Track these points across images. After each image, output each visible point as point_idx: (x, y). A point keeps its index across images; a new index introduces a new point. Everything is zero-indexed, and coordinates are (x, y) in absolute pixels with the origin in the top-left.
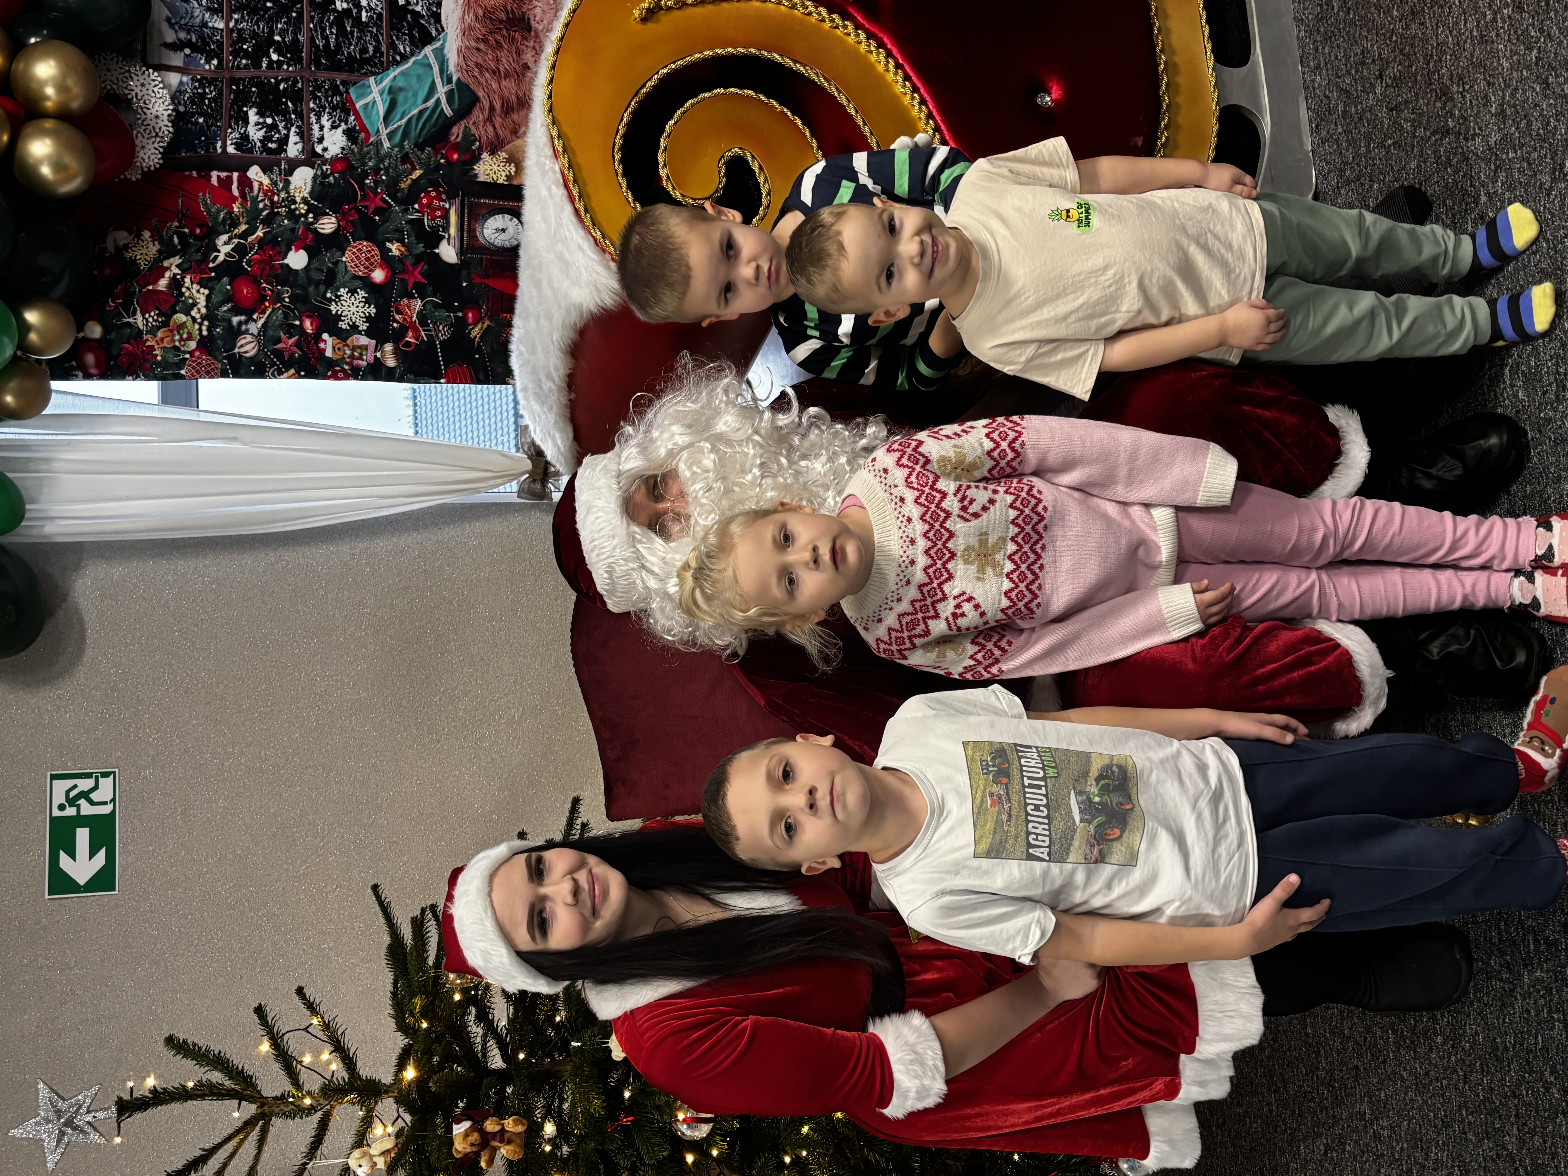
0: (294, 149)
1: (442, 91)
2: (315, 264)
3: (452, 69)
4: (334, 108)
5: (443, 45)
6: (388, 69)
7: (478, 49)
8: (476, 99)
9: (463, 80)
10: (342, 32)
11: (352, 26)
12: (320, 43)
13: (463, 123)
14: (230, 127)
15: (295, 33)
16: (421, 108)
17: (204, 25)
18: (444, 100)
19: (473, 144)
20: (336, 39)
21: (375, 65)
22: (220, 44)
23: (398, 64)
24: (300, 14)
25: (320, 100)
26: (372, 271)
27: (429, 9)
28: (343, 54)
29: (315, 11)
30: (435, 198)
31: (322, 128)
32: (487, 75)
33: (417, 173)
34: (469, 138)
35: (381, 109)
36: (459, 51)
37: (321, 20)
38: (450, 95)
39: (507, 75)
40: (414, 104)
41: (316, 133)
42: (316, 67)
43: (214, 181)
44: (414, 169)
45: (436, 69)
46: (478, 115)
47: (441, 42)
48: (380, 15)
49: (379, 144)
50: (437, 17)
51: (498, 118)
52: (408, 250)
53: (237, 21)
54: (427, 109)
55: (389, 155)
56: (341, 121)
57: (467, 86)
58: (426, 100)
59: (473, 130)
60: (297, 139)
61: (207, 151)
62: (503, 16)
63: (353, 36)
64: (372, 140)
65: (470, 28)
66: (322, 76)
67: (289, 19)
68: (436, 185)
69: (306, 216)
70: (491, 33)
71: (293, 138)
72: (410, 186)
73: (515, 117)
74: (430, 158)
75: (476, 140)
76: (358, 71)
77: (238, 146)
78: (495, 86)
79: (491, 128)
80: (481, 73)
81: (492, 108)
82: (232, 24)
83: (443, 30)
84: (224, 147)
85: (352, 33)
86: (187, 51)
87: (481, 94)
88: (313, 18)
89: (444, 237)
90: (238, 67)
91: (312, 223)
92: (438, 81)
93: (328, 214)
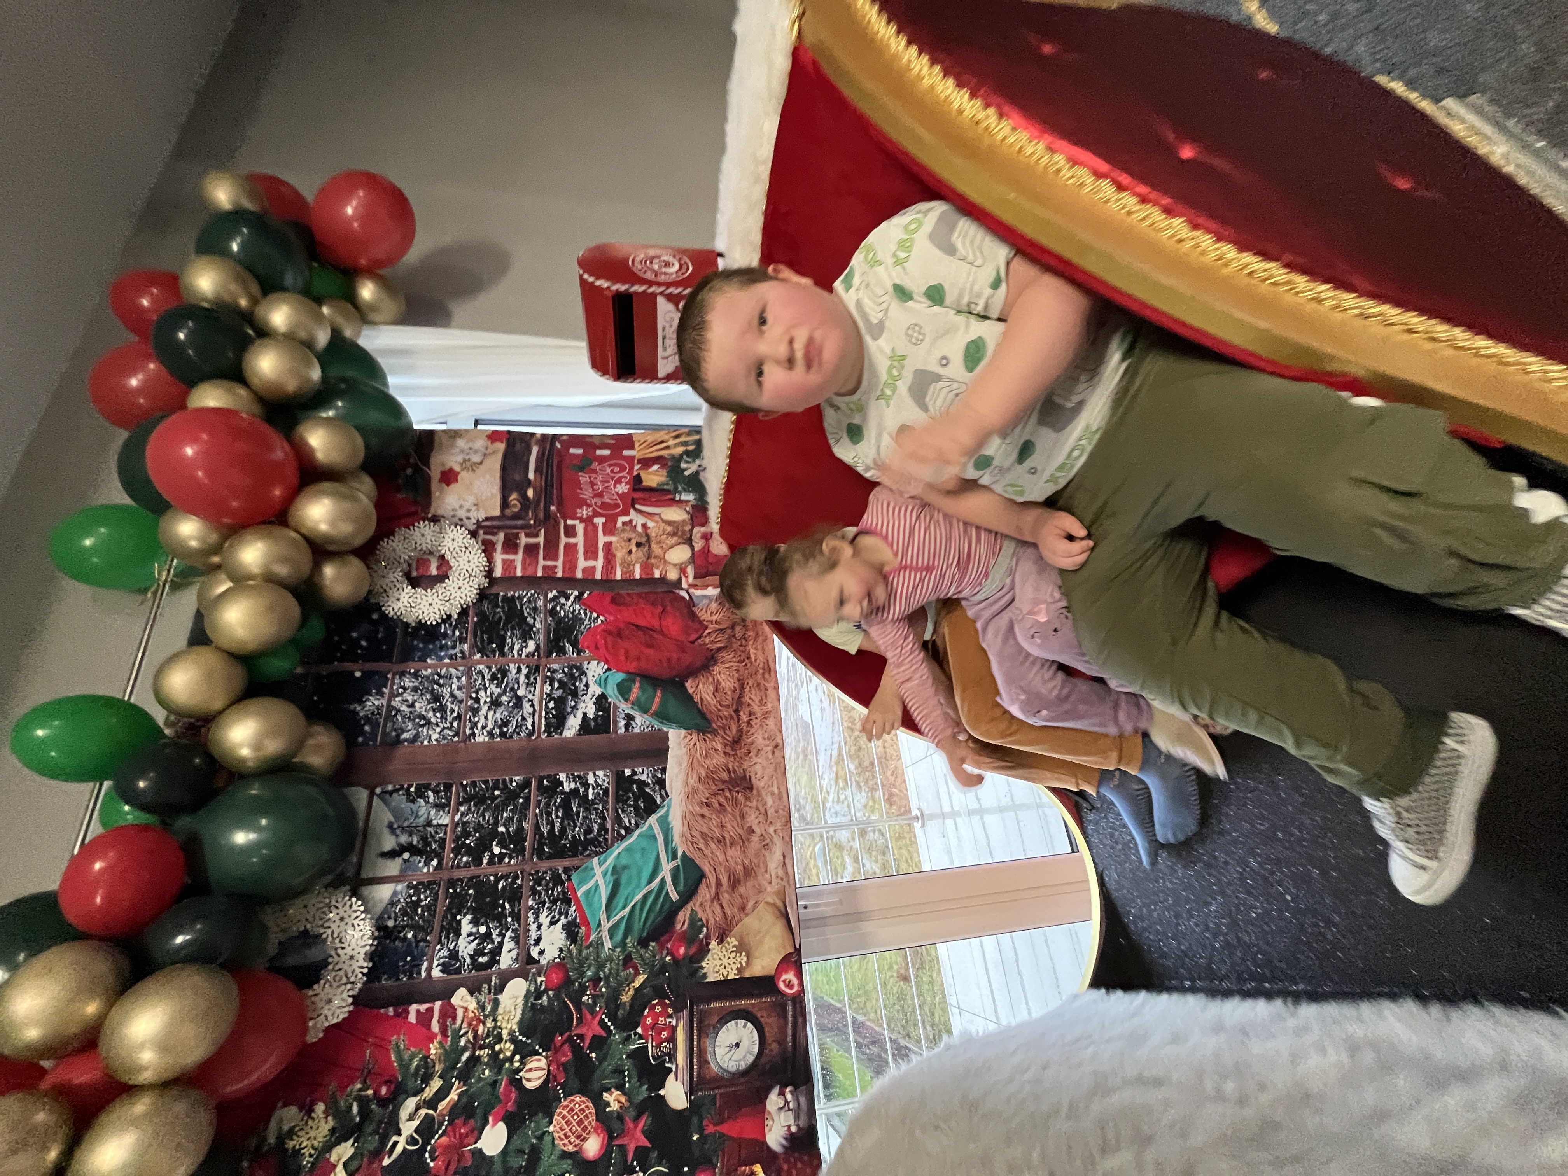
0: (506, 960)
1: (667, 868)
2: (517, 1142)
3: (677, 839)
4: (554, 902)
5: (668, 811)
6: (612, 845)
7: (703, 816)
8: (702, 876)
9: (688, 854)
10: (568, 815)
11: (579, 806)
12: (545, 829)
13: (689, 906)
14: (440, 942)
15: (520, 821)
16: (645, 891)
17: (429, 823)
18: (669, 881)
19: (701, 932)
20: (561, 823)
21: (599, 844)
22: (443, 841)
23: (622, 838)
24: (527, 799)
25: (540, 894)
26: (584, 1140)
27: (654, 776)
28: (567, 838)
29: (542, 795)
30: (661, 1014)
31: (539, 927)
32: (713, 845)
33: (641, 978)
34: (696, 924)
35: (604, 894)
36: (684, 817)
37: (548, 805)
38: (675, 873)
39: (732, 844)
40: (638, 886)
41: (533, 935)
42: (539, 858)
43: (412, 1018)
44: (637, 973)
45: (661, 840)
46: (704, 893)
47: (665, 809)
48: (606, 791)
49: (599, 944)
50: (661, 783)
51: (726, 895)
52: (629, 1100)
53: (462, 814)
54: (650, 892)
55: (610, 959)
56: (560, 914)
57: (692, 861)
58: (650, 882)
59: (700, 914)
60: (512, 945)
61: (411, 977)
62: (725, 776)
63: (578, 816)
64: (592, 938)
65: (695, 791)
66: (544, 865)
67: (515, 806)
68: (661, 995)
69: (511, 1060)
70: (715, 794)
71: (508, 945)
72: (634, 998)
73: (742, 889)
74: (654, 956)
75: (703, 926)
76: (581, 854)
77: (445, 968)
78: (721, 857)
79: (717, 909)
80: (707, 845)
81: (719, 884)
82: (457, 818)
83: (668, 796)
84: (429, 970)
85: (578, 813)
86: (406, 855)
87: (706, 868)
88: (539, 802)
89: (670, 1070)
90: (458, 867)
91: (519, 1070)
92: (663, 856)
93: (538, 1053)
